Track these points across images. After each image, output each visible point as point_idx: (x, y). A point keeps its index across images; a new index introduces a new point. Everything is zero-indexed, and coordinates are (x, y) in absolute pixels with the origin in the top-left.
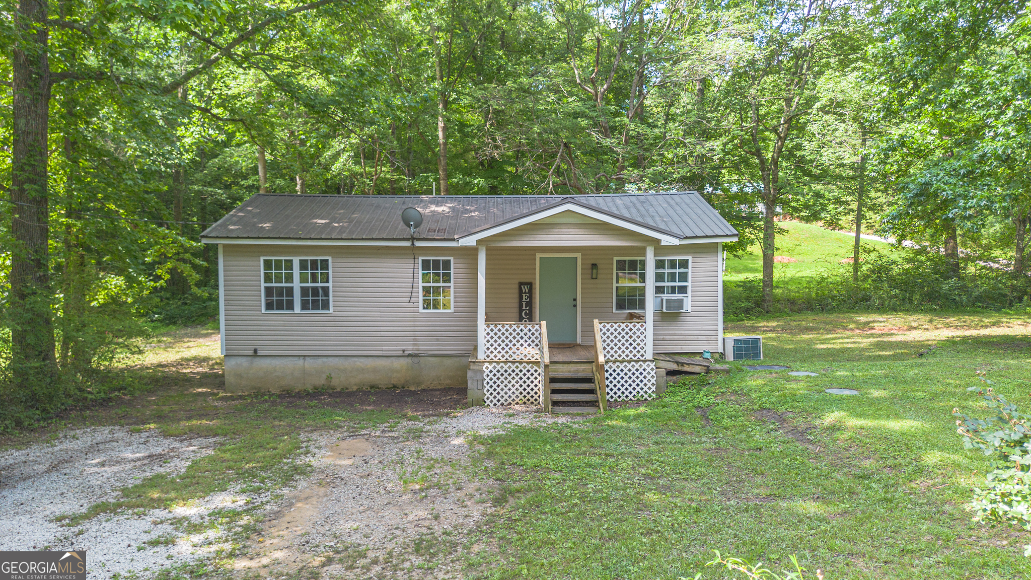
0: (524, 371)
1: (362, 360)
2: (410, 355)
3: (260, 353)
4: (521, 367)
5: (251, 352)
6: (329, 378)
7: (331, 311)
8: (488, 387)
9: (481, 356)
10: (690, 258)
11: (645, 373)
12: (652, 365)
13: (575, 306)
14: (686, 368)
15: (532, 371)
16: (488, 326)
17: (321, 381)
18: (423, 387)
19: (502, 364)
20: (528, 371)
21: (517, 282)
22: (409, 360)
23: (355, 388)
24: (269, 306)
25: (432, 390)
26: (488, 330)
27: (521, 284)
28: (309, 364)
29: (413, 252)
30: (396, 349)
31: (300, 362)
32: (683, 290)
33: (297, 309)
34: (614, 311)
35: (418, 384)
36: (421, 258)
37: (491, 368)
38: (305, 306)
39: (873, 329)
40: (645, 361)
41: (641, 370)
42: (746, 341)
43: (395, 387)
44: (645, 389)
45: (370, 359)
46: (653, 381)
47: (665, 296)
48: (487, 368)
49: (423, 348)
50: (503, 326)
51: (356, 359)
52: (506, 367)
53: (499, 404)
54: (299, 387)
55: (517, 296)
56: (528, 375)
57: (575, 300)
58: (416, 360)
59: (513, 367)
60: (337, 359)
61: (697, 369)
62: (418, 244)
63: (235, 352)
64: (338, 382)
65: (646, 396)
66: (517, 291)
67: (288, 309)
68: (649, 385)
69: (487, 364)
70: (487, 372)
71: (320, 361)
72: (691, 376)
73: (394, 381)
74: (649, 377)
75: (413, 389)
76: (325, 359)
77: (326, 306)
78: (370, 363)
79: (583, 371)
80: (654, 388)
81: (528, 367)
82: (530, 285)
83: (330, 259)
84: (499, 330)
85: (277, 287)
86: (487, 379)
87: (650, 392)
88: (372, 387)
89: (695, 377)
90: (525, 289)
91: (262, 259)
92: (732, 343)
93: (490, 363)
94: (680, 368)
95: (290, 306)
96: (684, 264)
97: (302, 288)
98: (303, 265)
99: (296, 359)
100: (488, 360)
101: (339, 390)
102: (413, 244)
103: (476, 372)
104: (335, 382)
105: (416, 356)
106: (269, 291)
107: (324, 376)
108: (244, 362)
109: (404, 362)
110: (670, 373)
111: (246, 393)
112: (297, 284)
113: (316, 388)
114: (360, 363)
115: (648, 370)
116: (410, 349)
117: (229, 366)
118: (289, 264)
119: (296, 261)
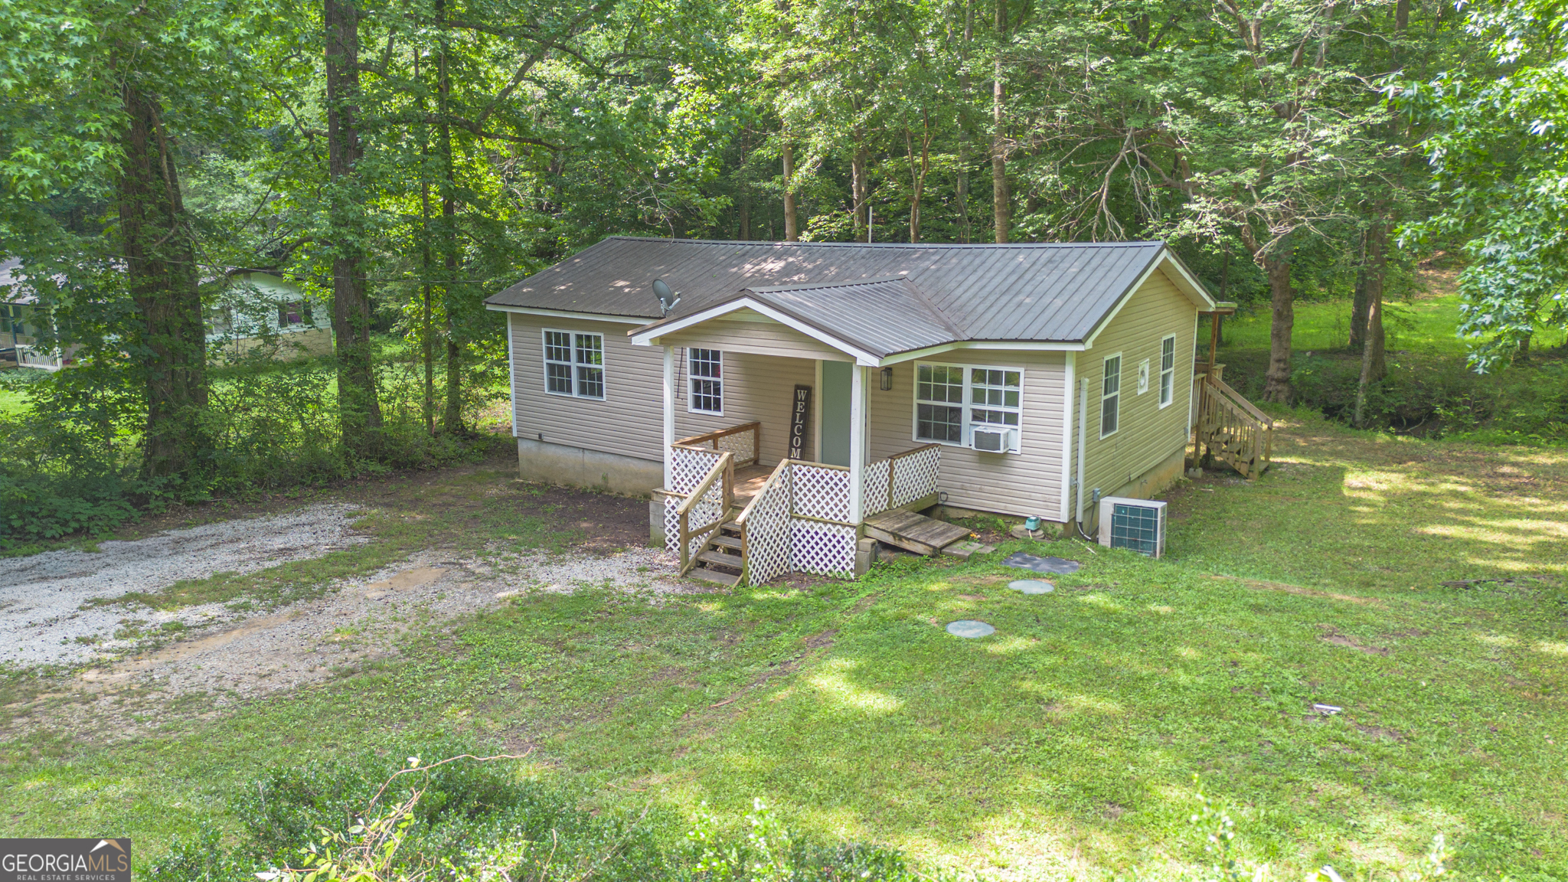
1: (636, 462)
3: (543, 438)
5: (536, 437)
6: (605, 478)
7: (605, 398)
9: (667, 486)
10: (1021, 370)
11: (843, 543)
14: (905, 545)
16: (675, 449)
17: (599, 481)
21: (794, 383)
23: (629, 495)
24: (552, 388)
26: (675, 455)
27: (798, 387)
28: (588, 457)
31: (580, 454)
32: (1012, 419)
33: (575, 394)
34: (914, 439)
36: (688, 346)
37: (673, 502)
38: (583, 391)
42: (1135, 510)
44: (843, 564)
45: (643, 463)
46: (852, 555)
47: (984, 427)
48: (669, 502)
50: (689, 452)
51: (630, 460)
54: (579, 483)
55: (791, 403)
60: (612, 457)
61: (919, 548)
63: (526, 435)
64: (616, 485)
65: (843, 574)
66: (792, 396)
67: (567, 390)
68: (847, 559)
69: (669, 498)
70: (669, 507)
71: (598, 457)
72: (911, 557)
74: (848, 548)
76: (601, 456)
77: (600, 392)
78: (643, 467)
80: (852, 565)
82: (809, 390)
83: (602, 335)
84: (686, 456)
85: (557, 365)
86: (669, 516)
87: (847, 569)
89: (915, 558)
90: (802, 395)
91: (543, 330)
92: (1111, 510)
93: (673, 496)
95: (570, 388)
96: (1013, 379)
97: (579, 368)
98: (579, 340)
99: (576, 450)
100: (674, 491)
101: (615, 494)
103: (658, 504)
104: (612, 483)
106: (551, 368)
107: (602, 476)
108: (533, 447)
110: (882, 547)
111: (535, 482)
112: (574, 364)
113: (594, 487)
114: (634, 465)
117: (523, 446)
118: (566, 336)
119: (572, 335)
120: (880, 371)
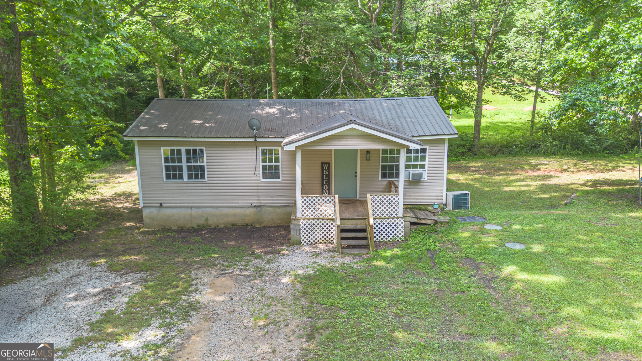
0: (325, 224)
1: (226, 209)
2: (255, 206)
3: (164, 205)
4: (323, 222)
5: (158, 205)
6: (207, 220)
7: (206, 180)
8: (303, 234)
9: (299, 215)
10: (427, 147)
11: (397, 225)
12: (402, 221)
13: (356, 176)
14: (423, 222)
15: (330, 224)
16: (303, 197)
17: (202, 222)
18: (264, 225)
19: (311, 220)
20: (327, 224)
21: (320, 162)
22: (255, 209)
23: (222, 226)
24: (168, 177)
25: (269, 227)
26: (303, 200)
27: (323, 163)
28: (194, 211)
29: (256, 145)
30: (247, 203)
31: (189, 210)
32: (423, 166)
33: (186, 179)
34: (380, 179)
35: (261, 223)
36: (260, 148)
37: (304, 222)
38: (190, 177)
40: (397, 218)
41: (395, 223)
42: (460, 195)
43: (247, 225)
44: (398, 234)
45: (231, 209)
46: (402, 230)
47: (412, 171)
48: (302, 222)
49: (263, 202)
50: (312, 197)
51: (222, 209)
52: (314, 222)
53: (309, 243)
54: (189, 225)
55: (320, 171)
56: (327, 226)
57: (356, 173)
58: (259, 209)
59: (318, 222)
60: (211, 209)
61: (429, 222)
63: (149, 205)
64: (212, 222)
65: (398, 239)
66: (320, 168)
67: (180, 178)
68: (400, 232)
69: (302, 220)
70: (302, 225)
71: (201, 210)
72: (426, 226)
73: (246, 222)
74: (400, 227)
75: (257, 226)
76: (204, 209)
77: (203, 177)
78: (231, 211)
79: (361, 224)
80: (403, 234)
81: (327, 222)
82: (329, 164)
83: (204, 148)
84: (310, 200)
85: (172, 166)
86: (303, 229)
87: (400, 236)
88: (233, 225)
89: (428, 226)
90: (326, 166)
91: (162, 148)
92: (452, 197)
93: (304, 219)
94: (419, 221)
95: (181, 177)
96: (424, 151)
97: (187, 166)
98: (188, 152)
99: (186, 209)
100: (303, 217)
101: (213, 227)
102: (255, 140)
103: (295, 225)
104: (210, 222)
105: (259, 207)
106: (167, 168)
107: (204, 219)
108: (154, 211)
109: (252, 210)
110: (412, 224)
111: (157, 229)
112: (184, 165)
113: (199, 226)
114: (226, 211)
115: (400, 223)
116: (255, 203)
117: (145, 212)
118: (179, 152)
119: (183, 150)
120: (365, 152)
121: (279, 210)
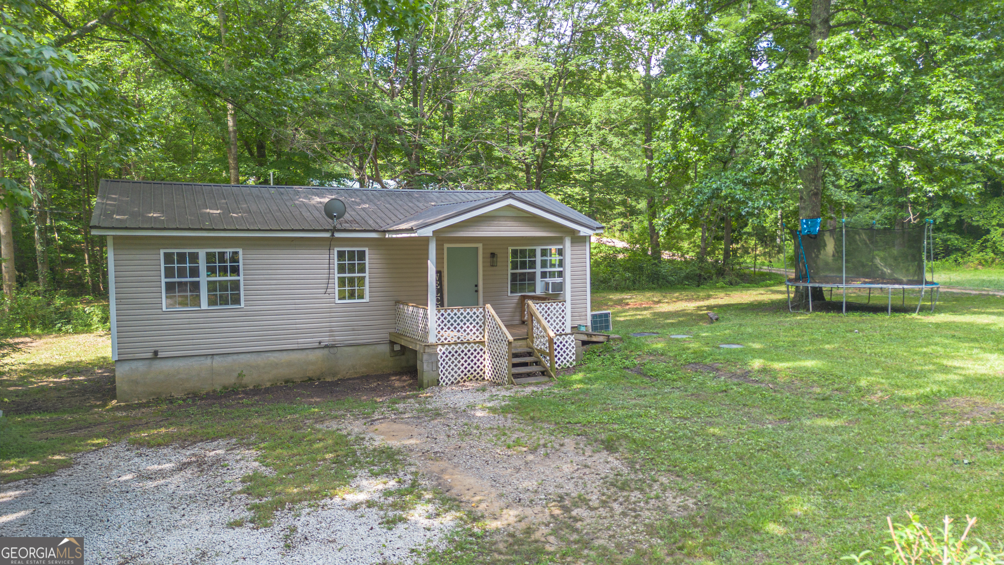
0: (472, 351)
1: (276, 354)
2: (326, 347)
3: (160, 355)
4: (469, 347)
5: (150, 355)
6: (241, 376)
7: (242, 305)
8: (441, 368)
9: (432, 339)
11: (567, 345)
12: (572, 338)
13: (477, 291)
14: (594, 339)
15: (478, 350)
16: (439, 311)
17: (231, 380)
18: (339, 377)
19: (453, 346)
20: (475, 350)
22: (326, 351)
23: (268, 385)
24: (170, 304)
25: (350, 379)
26: (439, 315)
28: (217, 362)
29: (330, 243)
30: (310, 341)
31: (208, 361)
32: (562, 274)
33: (204, 305)
34: (509, 294)
35: (334, 375)
36: (336, 250)
37: (443, 350)
38: (212, 302)
39: (627, 304)
40: (566, 335)
41: (564, 342)
42: (600, 315)
43: (310, 379)
44: (568, 358)
45: (285, 353)
46: (573, 351)
48: (441, 350)
49: (339, 338)
50: (452, 311)
51: (269, 354)
52: (456, 348)
53: (449, 383)
54: (207, 388)
56: (475, 354)
57: (476, 286)
58: (332, 350)
59: (463, 348)
60: (249, 356)
61: (601, 339)
62: (337, 235)
63: (130, 356)
64: (250, 380)
65: (568, 364)
67: (193, 305)
68: (570, 354)
69: (440, 347)
70: (441, 354)
71: (230, 359)
72: (597, 345)
73: (310, 374)
74: (570, 348)
75: (329, 379)
76: (235, 357)
77: (236, 300)
78: (285, 357)
79: (520, 347)
80: (574, 357)
81: (475, 347)
82: (440, 273)
83: (240, 251)
84: (449, 315)
85: (179, 283)
86: (441, 361)
87: (571, 360)
88: (286, 382)
89: (600, 345)
91: (162, 252)
93: (443, 345)
94: (589, 339)
95: (196, 301)
97: (209, 282)
98: (210, 257)
99: (203, 358)
100: (439, 342)
101: (251, 387)
102: (333, 235)
103: (430, 354)
104: (246, 380)
105: (333, 346)
106: (170, 287)
107: (236, 374)
108: (141, 366)
109: (319, 353)
110: (584, 343)
111: (144, 401)
112: (203, 280)
113: (225, 388)
114: (273, 358)
115: (569, 342)
116: (326, 340)
117: (121, 372)
118: (194, 257)
119: (202, 253)
120: (489, 255)
121: (363, 350)
